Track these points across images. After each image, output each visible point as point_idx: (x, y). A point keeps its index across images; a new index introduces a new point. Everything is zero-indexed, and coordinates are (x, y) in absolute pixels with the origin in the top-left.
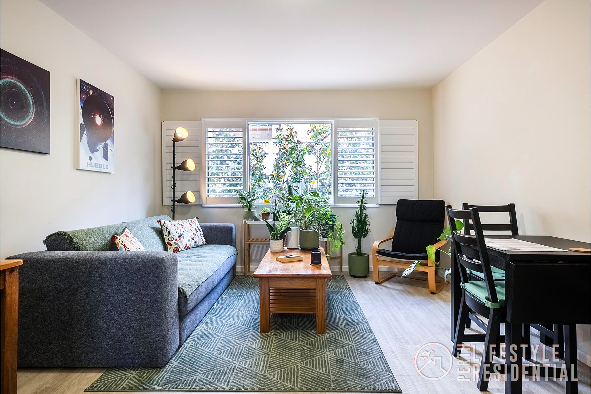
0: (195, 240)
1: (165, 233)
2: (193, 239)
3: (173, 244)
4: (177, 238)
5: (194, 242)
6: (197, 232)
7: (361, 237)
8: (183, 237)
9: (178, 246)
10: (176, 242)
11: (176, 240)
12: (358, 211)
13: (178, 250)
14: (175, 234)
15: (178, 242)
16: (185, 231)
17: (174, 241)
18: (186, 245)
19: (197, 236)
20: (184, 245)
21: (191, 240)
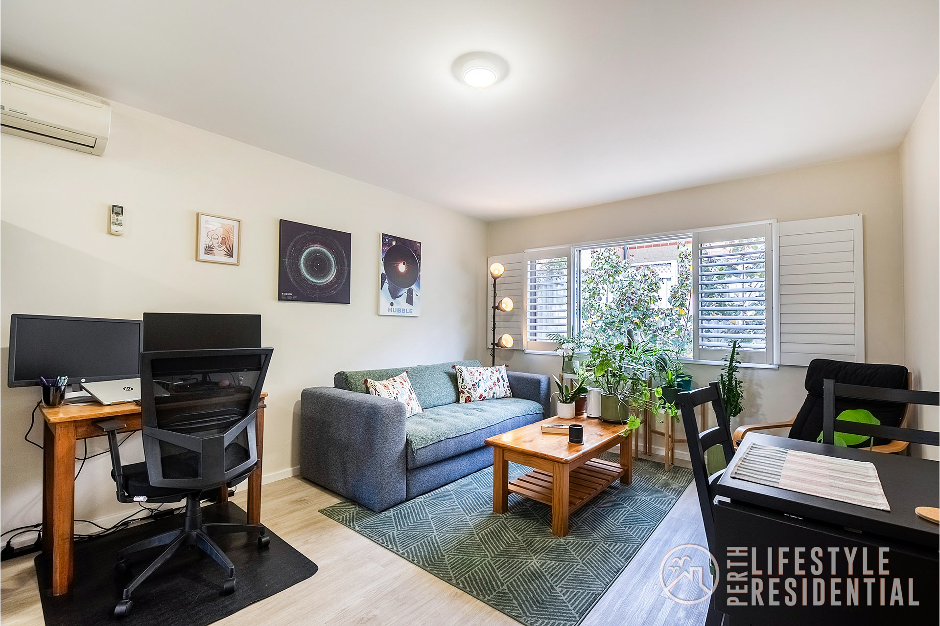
0: (494, 390)
1: (460, 380)
2: (491, 389)
3: (466, 393)
4: (470, 386)
5: (492, 392)
6: (499, 381)
7: (731, 415)
8: (479, 387)
9: (470, 395)
10: (469, 391)
11: (470, 389)
12: (725, 373)
13: (471, 400)
14: (469, 381)
15: (471, 391)
16: (483, 379)
17: (467, 389)
18: (482, 395)
19: (498, 386)
20: (478, 395)
21: (488, 390)
